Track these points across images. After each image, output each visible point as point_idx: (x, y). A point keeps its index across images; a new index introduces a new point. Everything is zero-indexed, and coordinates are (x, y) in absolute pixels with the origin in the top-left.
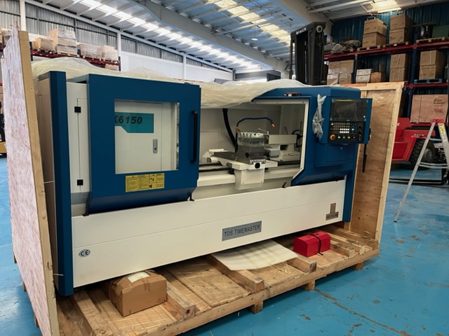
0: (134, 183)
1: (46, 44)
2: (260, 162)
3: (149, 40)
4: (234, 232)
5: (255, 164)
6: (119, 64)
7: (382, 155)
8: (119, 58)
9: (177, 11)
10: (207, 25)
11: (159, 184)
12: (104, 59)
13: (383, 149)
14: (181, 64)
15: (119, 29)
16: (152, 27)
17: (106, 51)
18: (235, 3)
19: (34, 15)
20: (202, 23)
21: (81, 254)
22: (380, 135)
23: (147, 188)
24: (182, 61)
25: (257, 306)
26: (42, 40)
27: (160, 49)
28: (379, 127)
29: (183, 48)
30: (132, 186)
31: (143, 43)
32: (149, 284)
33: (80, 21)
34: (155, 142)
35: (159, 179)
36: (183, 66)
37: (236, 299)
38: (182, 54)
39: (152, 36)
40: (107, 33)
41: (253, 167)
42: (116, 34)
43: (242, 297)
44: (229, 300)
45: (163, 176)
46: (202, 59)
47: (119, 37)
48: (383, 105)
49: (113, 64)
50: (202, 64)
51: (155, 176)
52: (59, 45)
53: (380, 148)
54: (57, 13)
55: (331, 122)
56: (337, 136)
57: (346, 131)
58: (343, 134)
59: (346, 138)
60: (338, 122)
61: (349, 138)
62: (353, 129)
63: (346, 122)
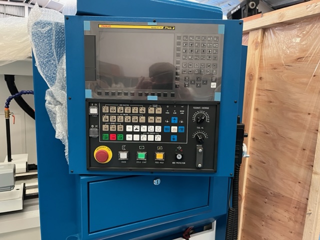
7: (298, 188)
13: (302, 173)
22: (293, 135)
28: (291, 115)
48: (299, 59)
53: (294, 169)
55: (90, 103)
56: (116, 149)
57: (152, 134)
58: (140, 143)
59: (151, 156)
60: (117, 103)
61: (160, 156)
62: (174, 129)
63: (148, 104)
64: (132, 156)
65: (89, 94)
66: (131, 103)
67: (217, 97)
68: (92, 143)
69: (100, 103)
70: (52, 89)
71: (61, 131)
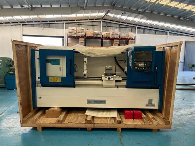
0: (52, 79)
1: (107, 35)
2: (110, 77)
3: (150, 27)
4: (92, 102)
5: (108, 78)
6: (135, 39)
8: (135, 37)
9: (159, 13)
10: (175, 17)
11: (59, 80)
12: (129, 38)
14: (166, 36)
15: (136, 25)
16: (149, 22)
17: (130, 35)
18: (186, 5)
19: (105, 25)
20: (172, 16)
21: (39, 98)
23: (56, 81)
24: (167, 34)
25: (88, 129)
26: (106, 34)
27: (155, 30)
29: (167, 28)
30: (51, 80)
31: (147, 29)
32: (54, 110)
33: (121, 25)
34: (60, 68)
35: (60, 79)
36: (167, 37)
37: (79, 123)
38: (166, 31)
39: (151, 26)
40: (132, 27)
41: (107, 79)
42: (135, 27)
43: (81, 123)
44: (76, 122)
45: (61, 78)
46: (178, 32)
47: (137, 28)
49: (133, 39)
50: (178, 35)
51: (58, 78)
52: (112, 35)
54: (113, 23)
55: (135, 61)
56: (138, 67)
57: (142, 65)
58: (141, 67)
59: (142, 68)
60: (138, 61)
61: (143, 68)
62: (146, 65)
63: (142, 62)
64: (140, 68)
65: (134, 60)
66: (140, 61)
67: (151, 61)
68: (135, 67)
69: (136, 61)
70: (130, 60)
71: (131, 65)
